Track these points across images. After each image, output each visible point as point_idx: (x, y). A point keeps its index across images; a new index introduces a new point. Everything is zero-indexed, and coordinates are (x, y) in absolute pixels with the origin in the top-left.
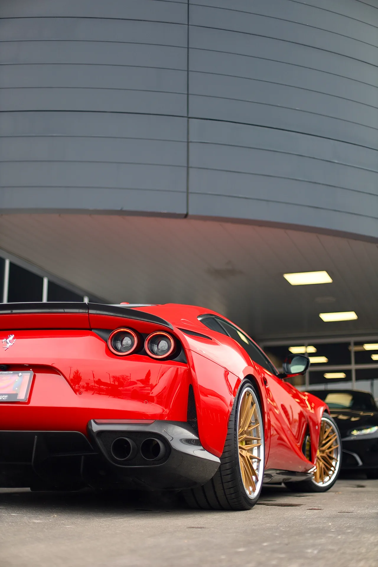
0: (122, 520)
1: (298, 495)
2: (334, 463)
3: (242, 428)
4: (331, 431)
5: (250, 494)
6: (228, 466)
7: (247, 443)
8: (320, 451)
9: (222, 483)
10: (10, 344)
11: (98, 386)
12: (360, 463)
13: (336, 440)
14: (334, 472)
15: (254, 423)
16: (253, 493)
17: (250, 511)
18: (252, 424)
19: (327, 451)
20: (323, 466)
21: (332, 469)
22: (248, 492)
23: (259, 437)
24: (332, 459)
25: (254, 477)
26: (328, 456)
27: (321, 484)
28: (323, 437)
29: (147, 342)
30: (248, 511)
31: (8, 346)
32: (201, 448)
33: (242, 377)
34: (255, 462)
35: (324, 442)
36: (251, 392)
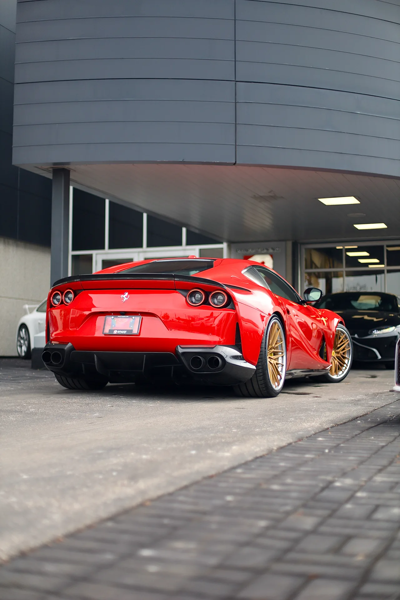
0: (197, 404)
1: (317, 385)
2: (346, 361)
3: (271, 345)
4: (345, 337)
5: (276, 387)
6: (260, 371)
7: (275, 354)
8: (336, 352)
9: (257, 381)
10: (126, 299)
11: (178, 320)
12: (380, 357)
13: (348, 344)
14: (346, 368)
15: (279, 341)
16: (277, 386)
17: (275, 398)
18: (278, 342)
19: (341, 352)
20: (338, 363)
21: (345, 365)
22: (274, 387)
23: (283, 350)
24: (344, 358)
25: (279, 377)
26: (342, 356)
27: (335, 377)
28: (337, 342)
29: (210, 297)
30: (274, 398)
31: (125, 300)
32: (245, 361)
33: (271, 313)
34: (280, 366)
35: (339, 346)
36: (276, 322)
